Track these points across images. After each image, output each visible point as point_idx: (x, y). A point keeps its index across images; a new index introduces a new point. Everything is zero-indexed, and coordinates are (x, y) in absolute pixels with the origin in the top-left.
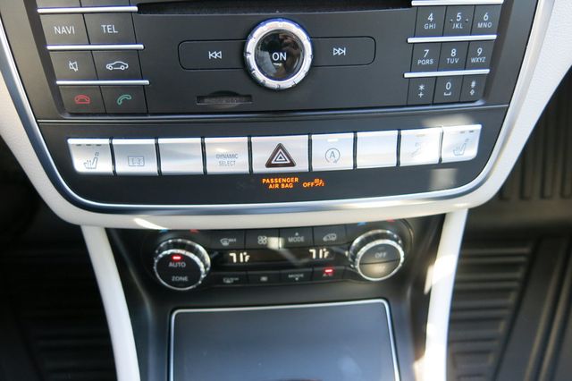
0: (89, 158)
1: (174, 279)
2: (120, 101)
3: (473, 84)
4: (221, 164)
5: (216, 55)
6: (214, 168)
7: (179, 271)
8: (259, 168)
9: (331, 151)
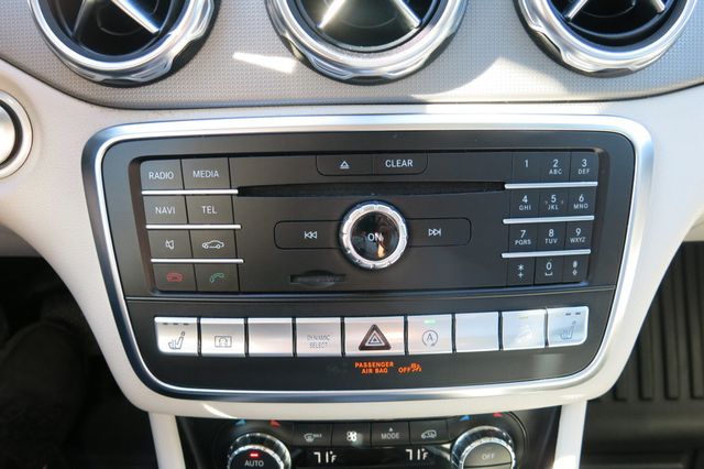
0: (174, 337)
2: (212, 280)
3: (575, 264)
4: (312, 345)
5: (312, 235)
6: (304, 350)
8: (353, 350)
9: (428, 334)
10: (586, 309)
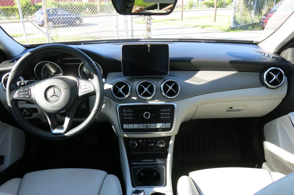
0: (125, 126)
1: (132, 146)
2: (130, 120)
3: (168, 118)
6: (140, 128)
7: (133, 145)
8: (145, 128)
9: (152, 126)
10: (170, 124)
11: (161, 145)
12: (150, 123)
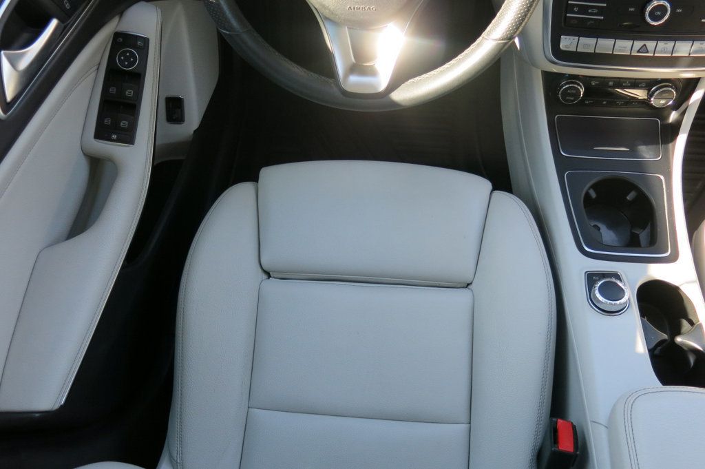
0: (567, 43)
1: (567, 98)
2: (589, 23)
4: (620, 50)
5: (632, 9)
6: (616, 52)
7: (570, 95)
8: (634, 53)
9: (664, 48)
11: (663, 102)
12: (657, 39)
